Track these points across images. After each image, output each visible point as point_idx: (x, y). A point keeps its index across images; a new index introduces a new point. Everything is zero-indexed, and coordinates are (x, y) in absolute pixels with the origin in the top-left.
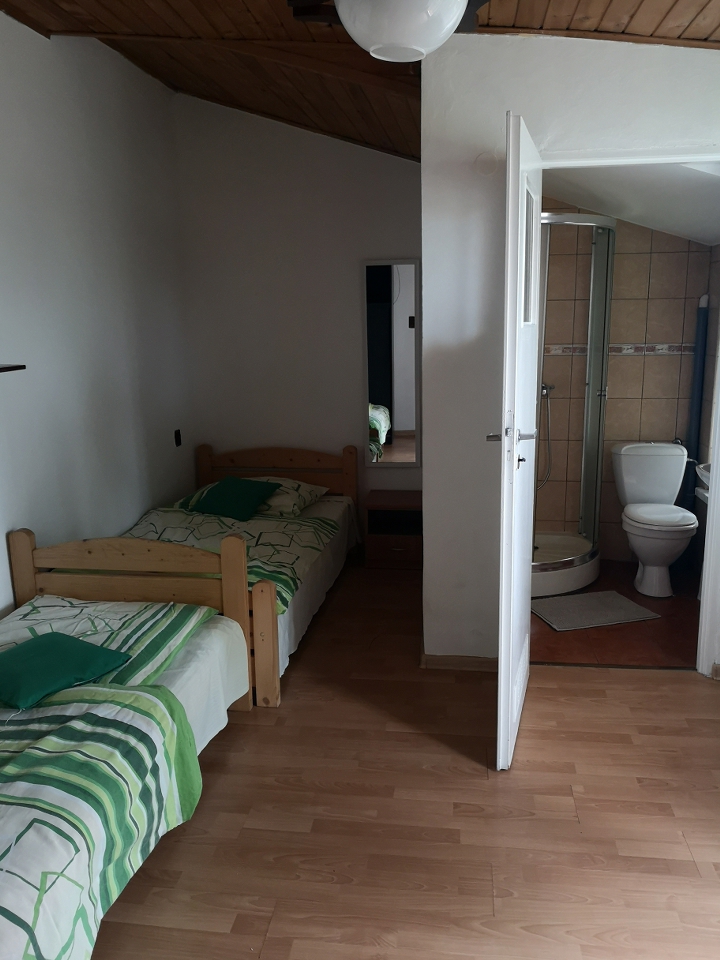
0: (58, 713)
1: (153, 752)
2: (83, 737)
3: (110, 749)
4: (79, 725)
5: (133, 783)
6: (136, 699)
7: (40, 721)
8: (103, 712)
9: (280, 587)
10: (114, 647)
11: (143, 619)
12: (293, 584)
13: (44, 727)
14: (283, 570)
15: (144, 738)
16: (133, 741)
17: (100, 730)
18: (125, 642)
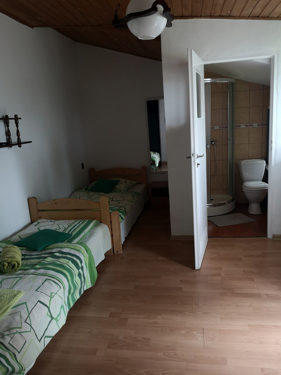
0: (50, 251)
1: (81, 262)
2: (59, 257)
3: (68, 261)
4: (57, 254)
5: (76, 271)
6: (75, 246)
7: (45, 254)
8: (64, 250)
9: (120, 214)
10: (66, 232)
11: (75, 224)
12: (125, 213)
13: (46, 255)
14: (121, 208)
15: (78, 258)
16: (75, 259)
17: (64, 255)
18: (70, 231)
